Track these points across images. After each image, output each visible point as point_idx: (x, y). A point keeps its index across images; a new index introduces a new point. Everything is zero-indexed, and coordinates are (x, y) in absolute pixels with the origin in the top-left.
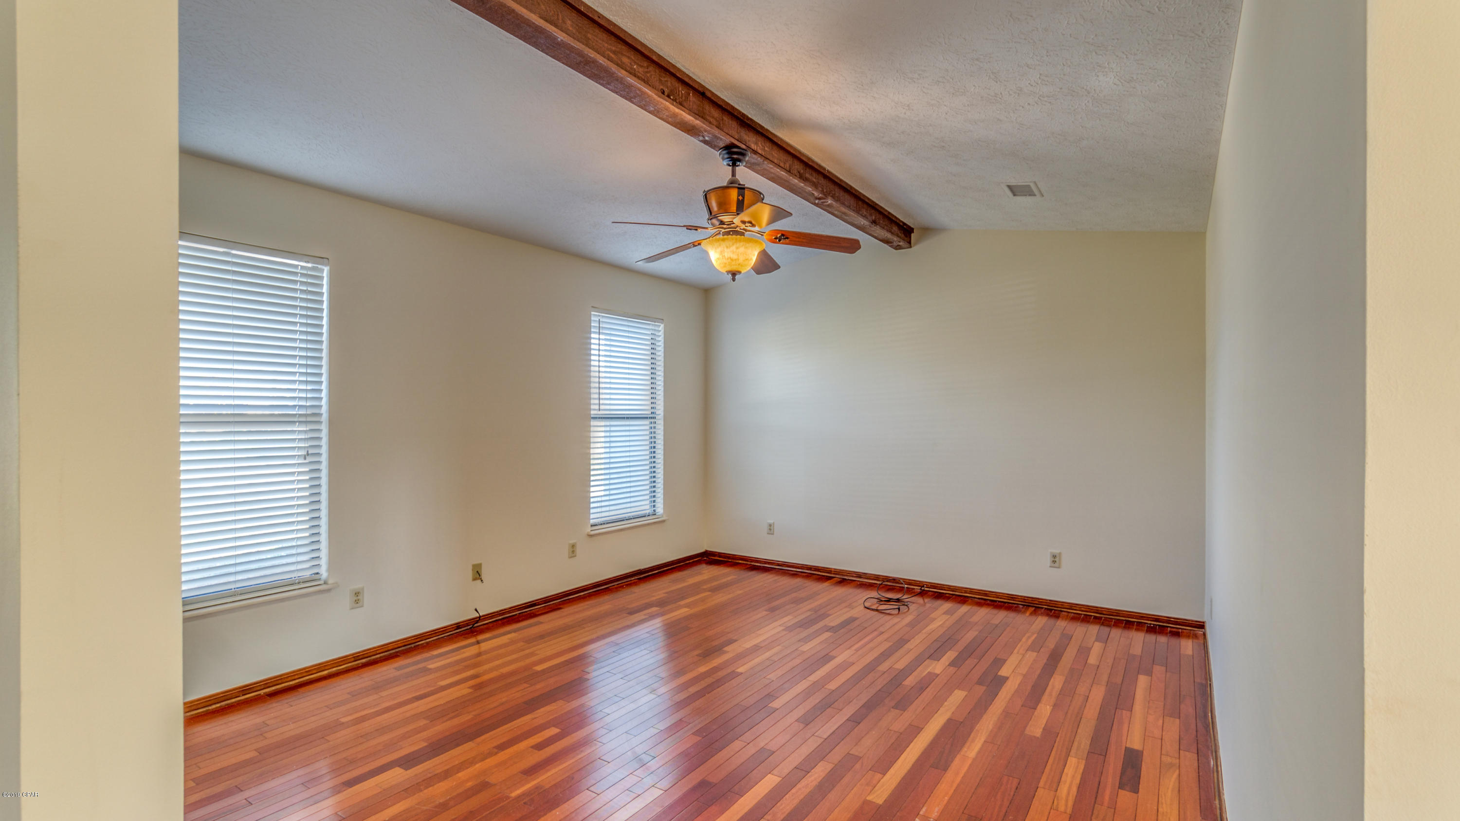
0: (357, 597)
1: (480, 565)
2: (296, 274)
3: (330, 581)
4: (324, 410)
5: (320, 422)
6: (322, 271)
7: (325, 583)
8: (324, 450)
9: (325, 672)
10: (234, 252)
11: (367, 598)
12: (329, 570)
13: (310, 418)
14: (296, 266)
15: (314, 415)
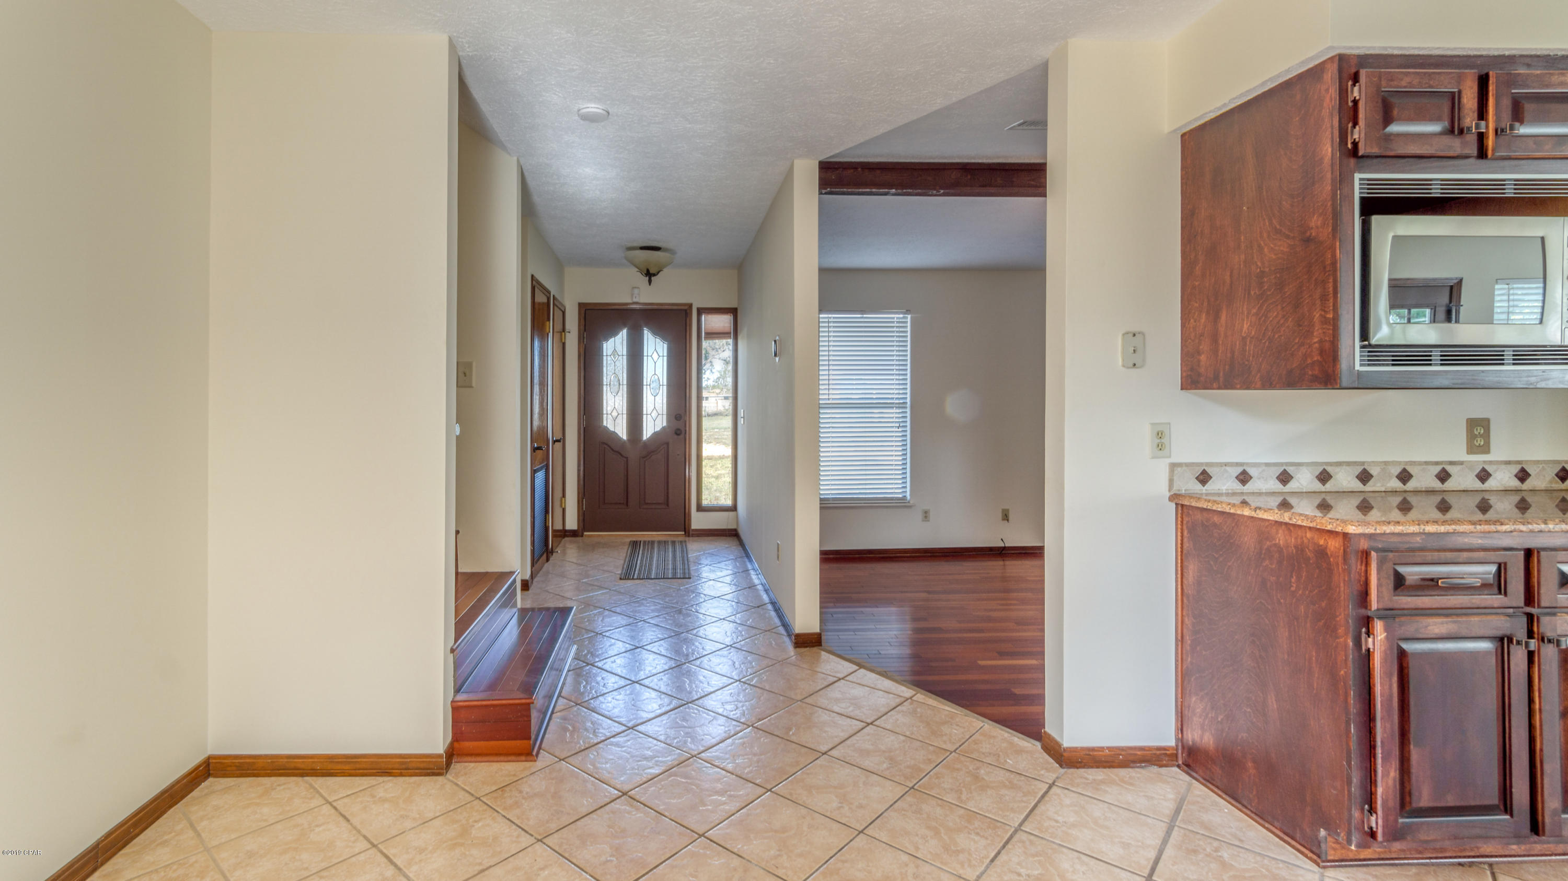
0: (926, 515)
1: (1008, 510)
2: (893, 322)
3: (911, 502)
4: (908, 401)
5: (906, 408)
6: (907, 318)
7: (909, 502)
8: (908, 424)
9: (908, 555)
10: (865, 316)
11: (932, 515)
12: (911, 495)
13: (902, 406)
14: (894, 318)
15: (904, 403)
